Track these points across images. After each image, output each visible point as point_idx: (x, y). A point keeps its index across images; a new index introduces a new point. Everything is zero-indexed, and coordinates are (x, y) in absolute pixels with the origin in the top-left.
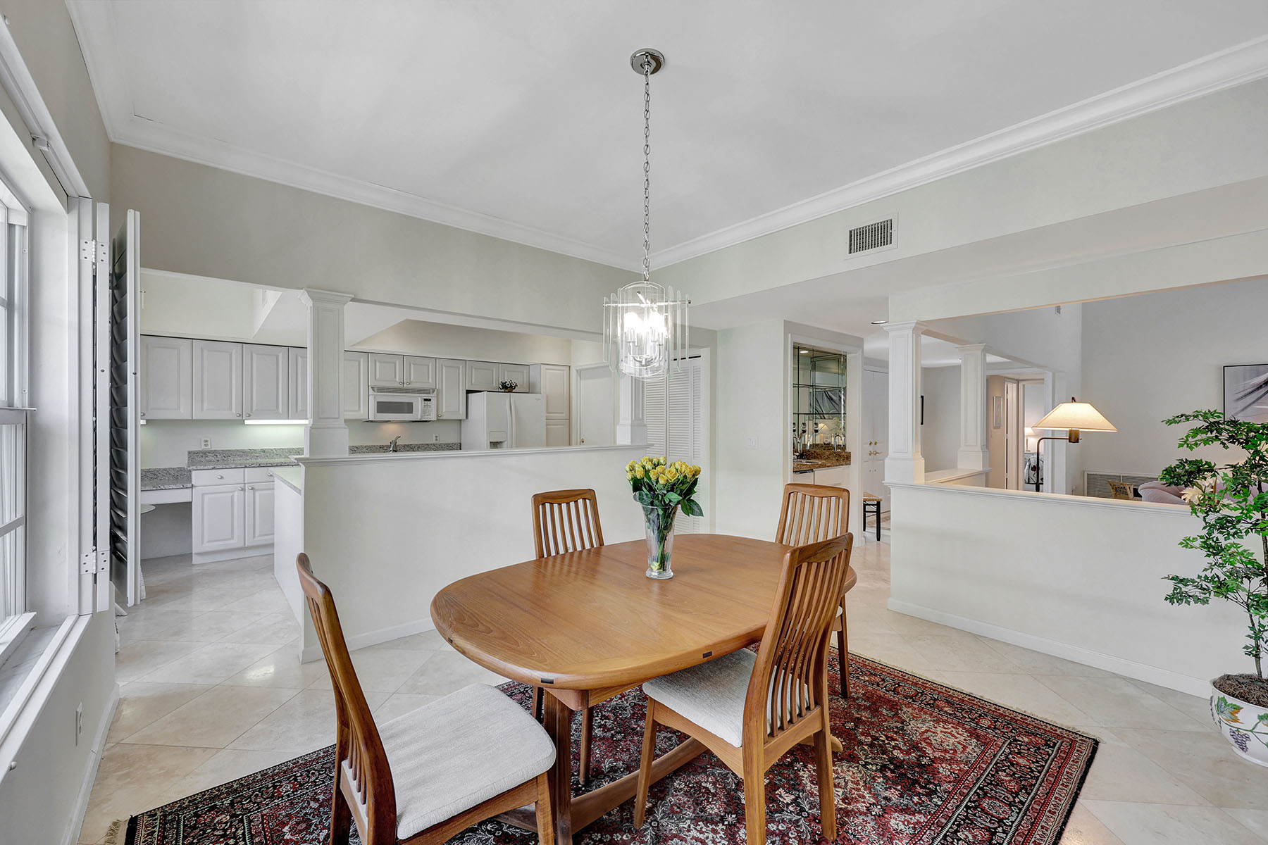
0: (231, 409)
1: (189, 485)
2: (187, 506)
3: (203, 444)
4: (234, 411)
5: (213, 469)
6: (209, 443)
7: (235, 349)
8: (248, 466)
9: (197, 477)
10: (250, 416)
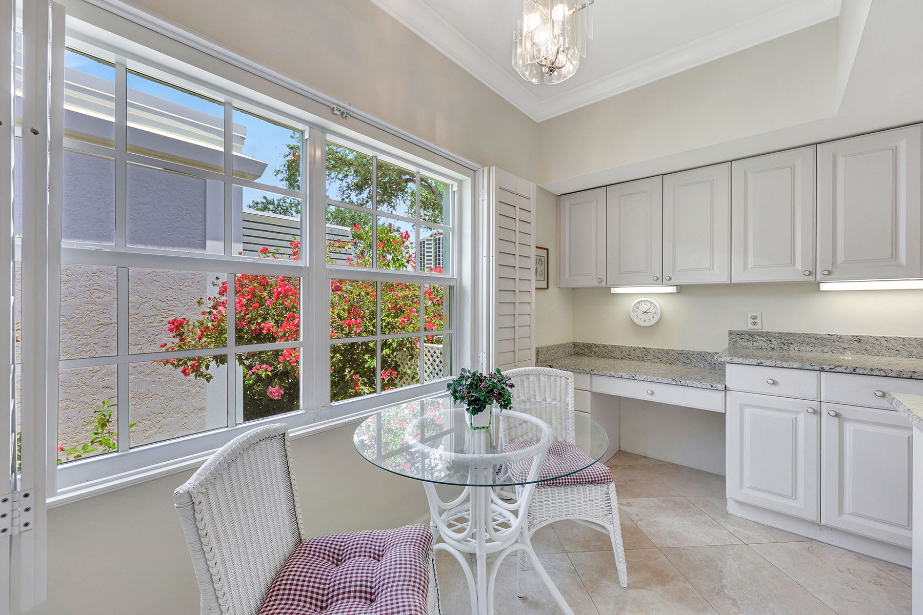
0: (793, 261)
1: (721, 387)
2: (717, 420)
3: (750, 321)
4: (799, 266)
5: (758, 365)
6: (759, 321)
7: (802, 159)
8: (826, 368)
9: (735, 374)
10: (830, 273)
